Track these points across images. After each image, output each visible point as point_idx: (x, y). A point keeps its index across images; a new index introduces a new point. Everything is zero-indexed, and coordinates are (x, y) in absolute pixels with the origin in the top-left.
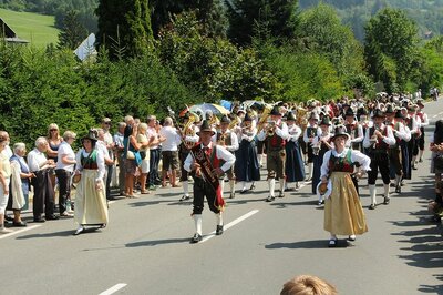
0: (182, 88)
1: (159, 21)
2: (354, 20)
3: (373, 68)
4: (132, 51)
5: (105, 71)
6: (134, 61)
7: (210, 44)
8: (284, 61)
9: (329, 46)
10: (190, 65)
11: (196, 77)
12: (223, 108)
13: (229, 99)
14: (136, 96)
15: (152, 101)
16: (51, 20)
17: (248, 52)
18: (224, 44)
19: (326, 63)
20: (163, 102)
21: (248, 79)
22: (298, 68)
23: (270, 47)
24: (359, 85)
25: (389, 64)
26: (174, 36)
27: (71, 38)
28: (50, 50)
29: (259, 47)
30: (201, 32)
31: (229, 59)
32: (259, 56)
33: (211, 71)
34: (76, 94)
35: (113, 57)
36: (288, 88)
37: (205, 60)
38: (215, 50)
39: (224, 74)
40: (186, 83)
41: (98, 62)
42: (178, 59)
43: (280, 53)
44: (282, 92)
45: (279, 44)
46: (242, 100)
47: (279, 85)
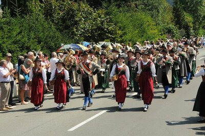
0: (58, 34)
3: (178, 20)
4: (25, 11)
5: (8, 23)
6: (27, 17)
7: (75, 6)
8: (123, 17)
10: (63, 20)
11: (67, 27)
12: (84, 47)
14: (29, 39)
15: (39, 42)
17: (100, 11)
18: (85, 7)
19: (149, 18)
20: (46, 43)
21: (100, 29)
22: (131, 21)
23: (113, 8)
25: (188, 18)
29: (106, 8)
32: (107, 14)
33: (76, 23)
35: (13, 14)
36: (125, 34)
37: (73, 16)
38: (79, 10)
39: (85, 26)
40: (61, 31)
41: (4, 17)
42: (56, 16)
43: (120, 12)
44: (121, 36)
45: (119, 6)
46: (97, 42)
47: (120, 32)
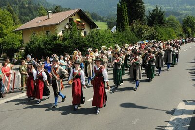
0: (136, 37)
1: (131, 22)
2: (180, 19)
3: (185, 31)
4: (124, 29)
5: (118, 34)
6: (125, 32)
8: (162, 30)
9: (173, 26)
10: (138, 32)
11: (139, 35)
12: (146, 42)
13: (147, 40)
16: (106, 23)
17: (152, 28)
18: (146, 27)
19: (173, 30)
21: (152, 35)
22: (165, 31)
23: (158, 27)
24: (181, 35)
25: (189, 30)
26: (134, 25)
27: (110, 27)
28: (106, 30)
29: (155, 27)
30: (141, 24)
31: (147, 30)
32: (156, 29)
33: (143, 33)
34: (111, 40)
35: (120, 31)
36: (162, 36)
37: (142, 31)
38: (144, 28)
39: (146, 34)
41: (116, 32)
42: (135, 31)
43: (161, 28)
44: (161, 38)
45: (160, 26)
46: (151, 40)
47: (160, 36)
